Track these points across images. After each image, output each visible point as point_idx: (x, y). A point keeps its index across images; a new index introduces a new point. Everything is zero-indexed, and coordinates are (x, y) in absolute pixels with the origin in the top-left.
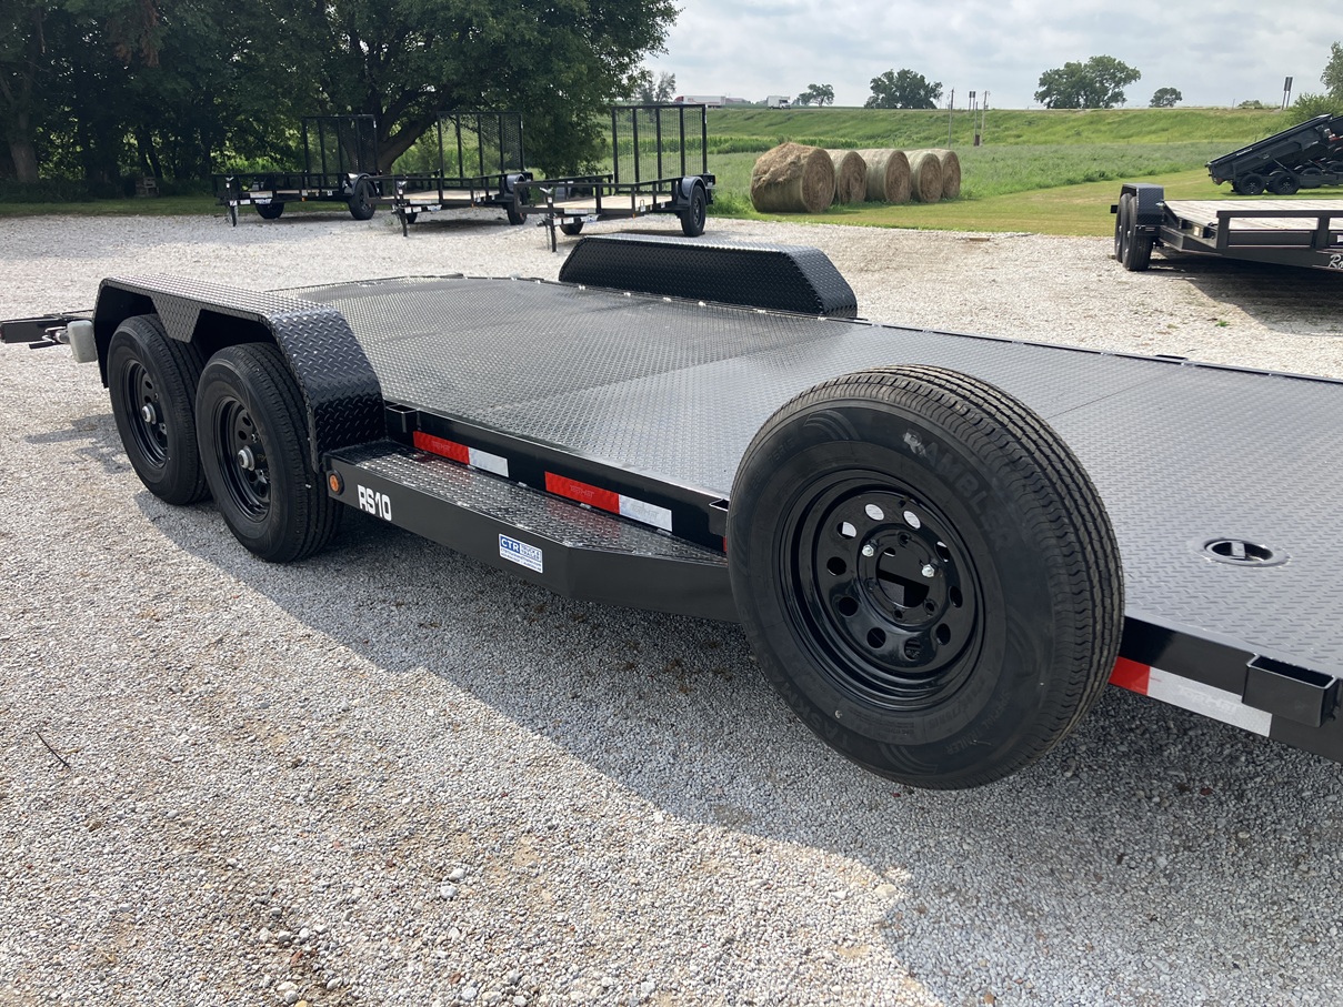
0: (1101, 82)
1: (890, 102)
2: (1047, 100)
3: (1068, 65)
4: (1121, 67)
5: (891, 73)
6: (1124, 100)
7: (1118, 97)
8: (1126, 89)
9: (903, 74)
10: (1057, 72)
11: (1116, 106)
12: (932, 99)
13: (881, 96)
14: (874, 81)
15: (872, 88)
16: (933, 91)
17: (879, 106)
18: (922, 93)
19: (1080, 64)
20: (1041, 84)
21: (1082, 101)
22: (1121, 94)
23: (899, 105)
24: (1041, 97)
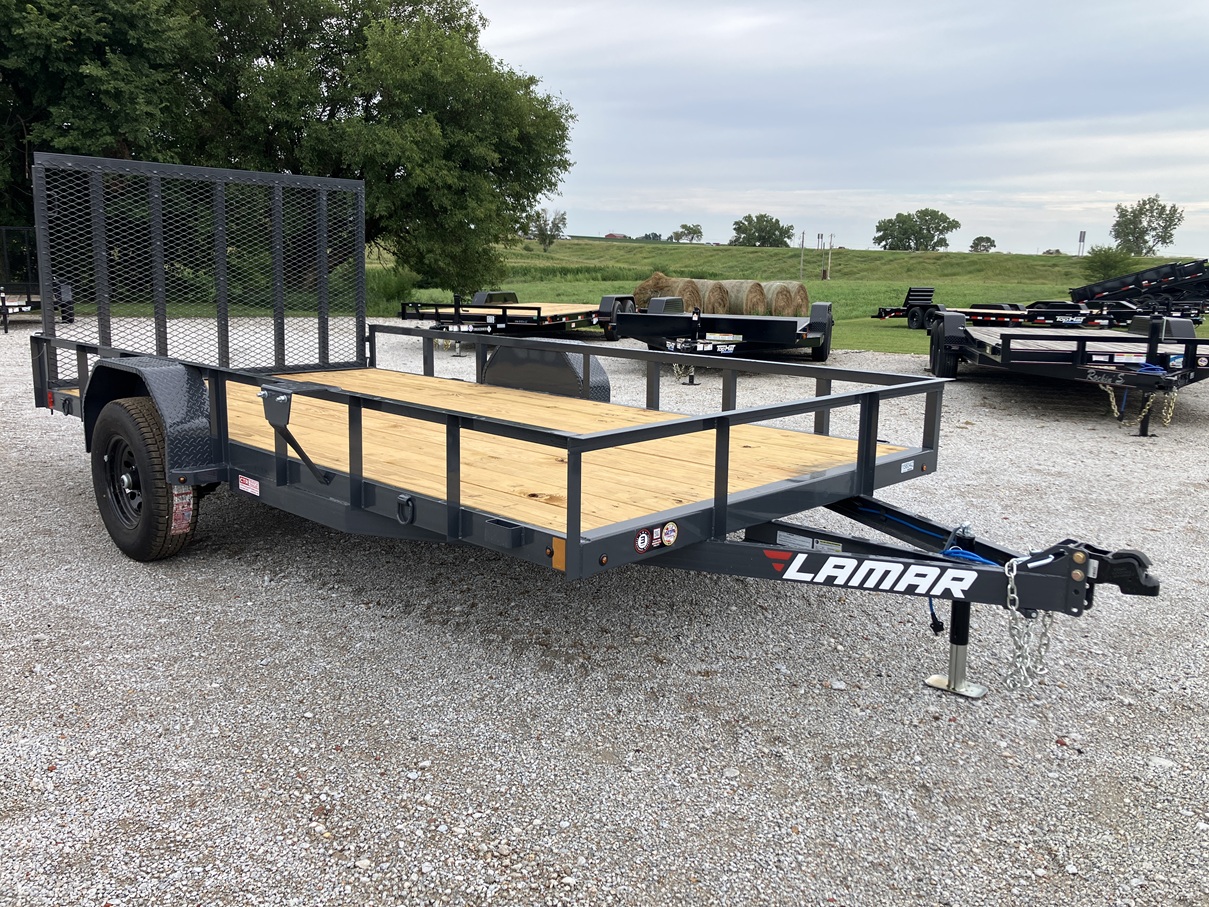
0: (928, 229)
1: (749, 242)
2: (884, 243)
3: (899, 215)
4: (944, 218)
5: (750, 216)
6: (948, 245)
8: (948, 236)
9: (761, 218)
10: (890, 221)
11: (941, 249)
12: (785, 239)
13: (742, 236)
14: (736, 223)
15: (735, 229)
16: (787, 232)
17: (740, 245)
18: (777, 233)
19: (909, 215)
20: (879, 229)
21: (912, 244)
22: (944, 240)
23: (758, 244)
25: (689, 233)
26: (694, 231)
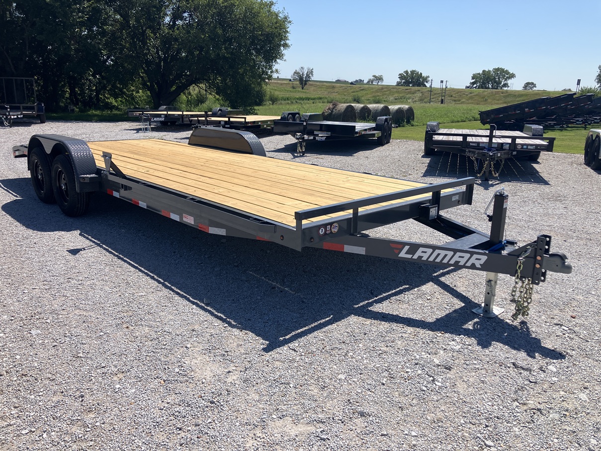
0: (499, 78)
1: (407, 83)
3: (484, 71)
4: (507, 72)
5: (407, 71)
6: (509, 87)
8: (509, 82)
9: (413, 72)
10: (479, 74)
11: (505, 89)
12: (425, 83)
13: (403, 81)
14: (400, 74)
15: (399, 78)
16: (425, 79)
17: (402, 85)
18: (421, 80)
19: (489, 71)
20: (473, 78)
21: (490, 86)
22: (507, 84)
23: (411, 85)
24: (473, 84)
25: (377, 79)
26: (380, 79)
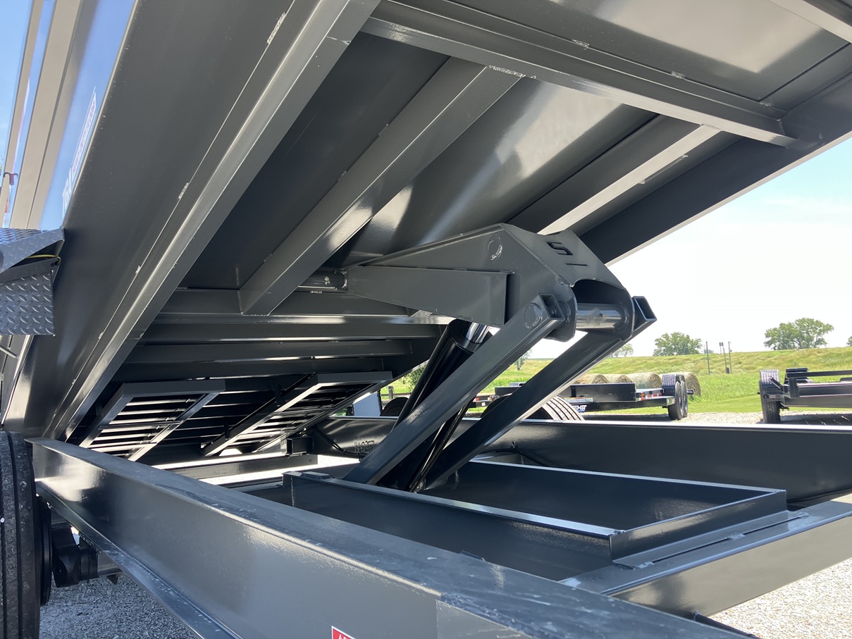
0: (807, 333)
1: (669, 351)
2: (773, 346)
3: (781, 325)
4: (819, 323)
5: (666, 335)
6: (826, 343)
7: (820, 342)
8: (826, 336)
9: (675, 335)
10: (775, 329)
11: (822, 347)
12: (696, 349)
13: (663, 348)
14: (657, 340)
15: (656, 344)
16: (696, 343)
17: (662, 355)
18: (689, 345)
19: (790, 324)
20: (767, 336)
21: (797, 345)
22: (822, 340)
23: (675, 353)
24: (769, 344)
